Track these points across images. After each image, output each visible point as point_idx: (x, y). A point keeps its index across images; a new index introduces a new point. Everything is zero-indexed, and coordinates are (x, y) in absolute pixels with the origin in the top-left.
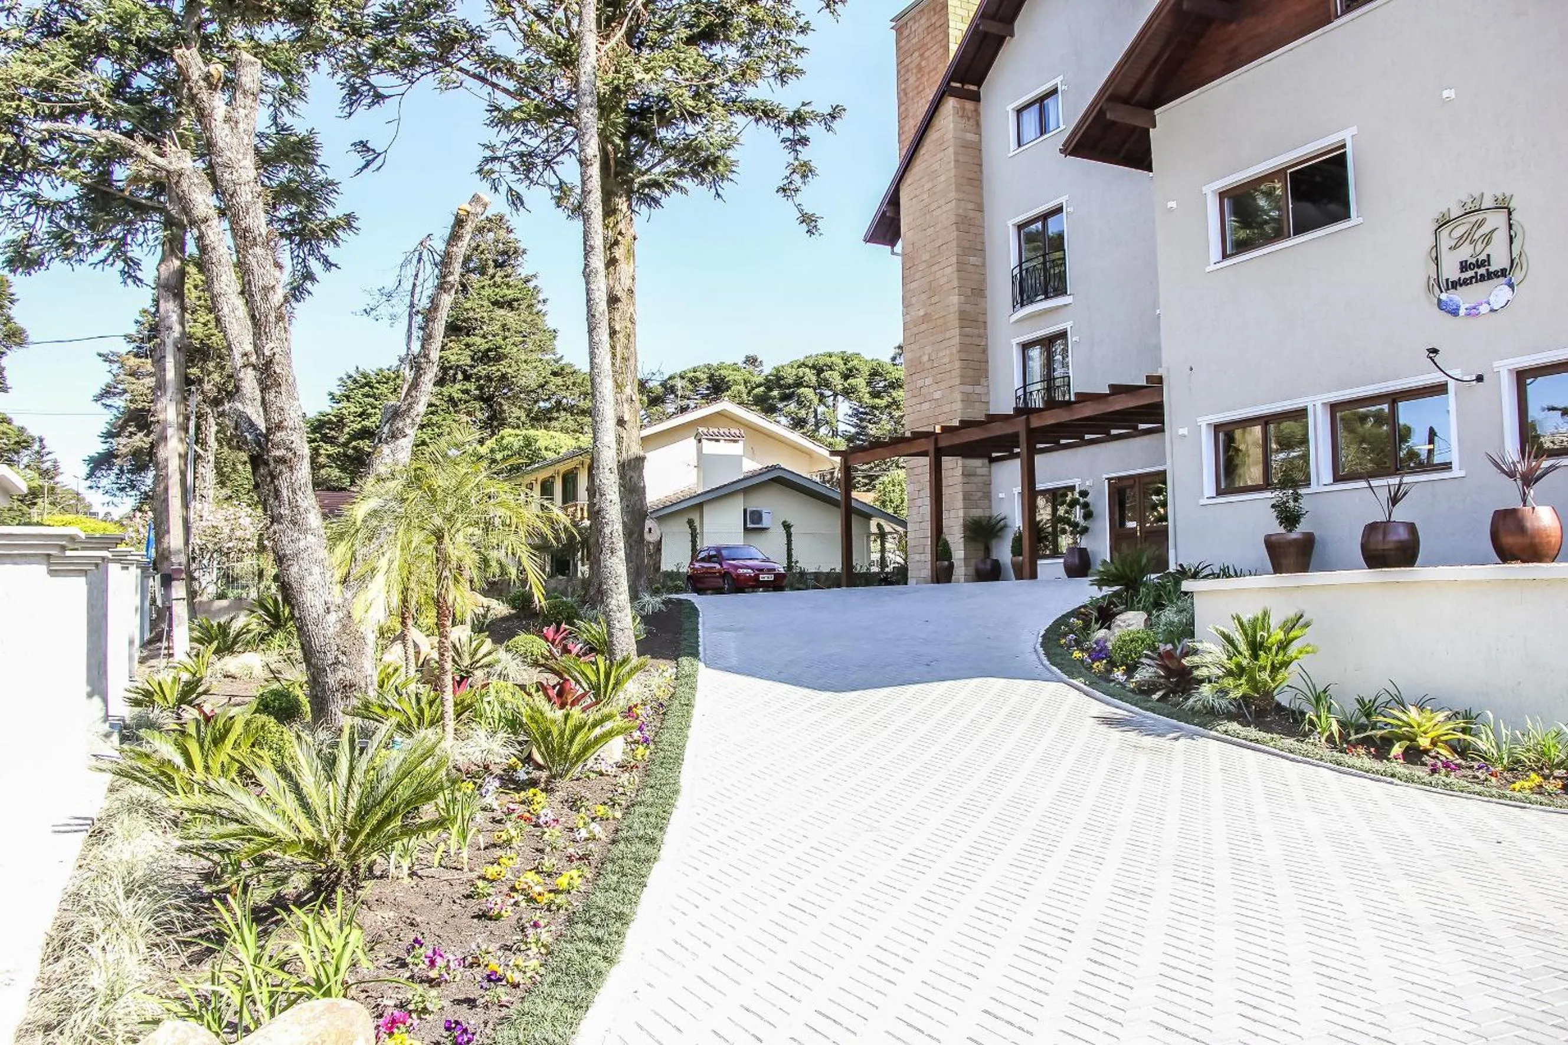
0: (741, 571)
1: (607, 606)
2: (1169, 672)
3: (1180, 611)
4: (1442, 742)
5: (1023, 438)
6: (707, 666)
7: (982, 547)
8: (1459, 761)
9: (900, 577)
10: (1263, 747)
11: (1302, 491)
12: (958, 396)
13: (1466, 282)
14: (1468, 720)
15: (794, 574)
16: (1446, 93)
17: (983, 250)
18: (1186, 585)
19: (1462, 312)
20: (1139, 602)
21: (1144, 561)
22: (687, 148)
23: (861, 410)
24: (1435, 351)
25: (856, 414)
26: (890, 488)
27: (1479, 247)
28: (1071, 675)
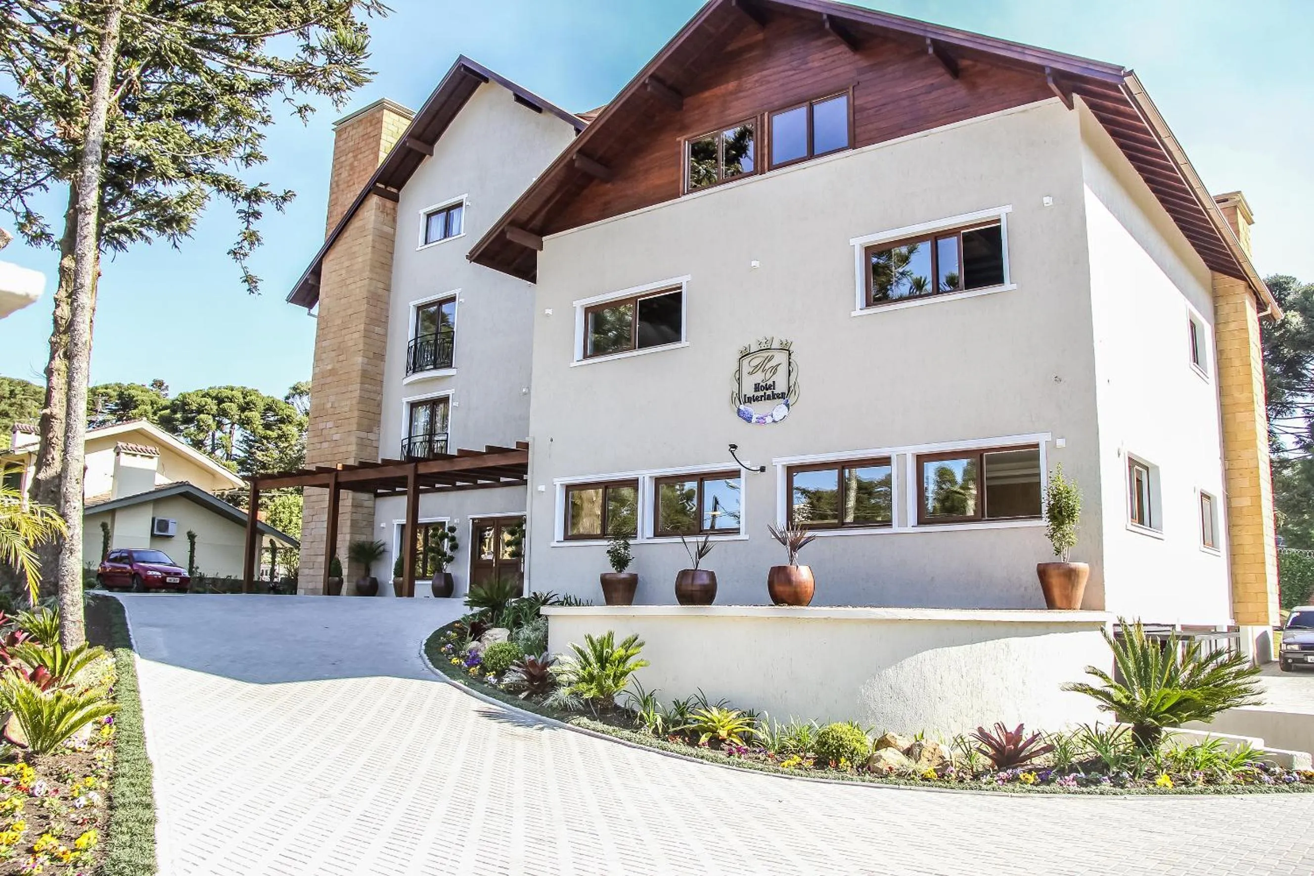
0: (150, 573)
1: (61, 600)
2: (532, 678)
3: (536, 629)
4: (736, 733)
5: (411, 480)
6: (142, 657)
7: (363, 566)
8: (746, 747)
9: (289, 586)
10: (608, 736)
11: (631, 542)
12: (353, 439)
13: (756, 399)
14: (751, 717)
15: (196, 578)
16: (754, 263)
17: (386, 323)
18: (544, 610)
19: (754, 420)
20: (503, 620)
21: (508, 588)
22: (157, 205)
23: (251, 438)
24: (735, 447)
26: (281, 509)
27: (768, 375)
28: (452, 677)
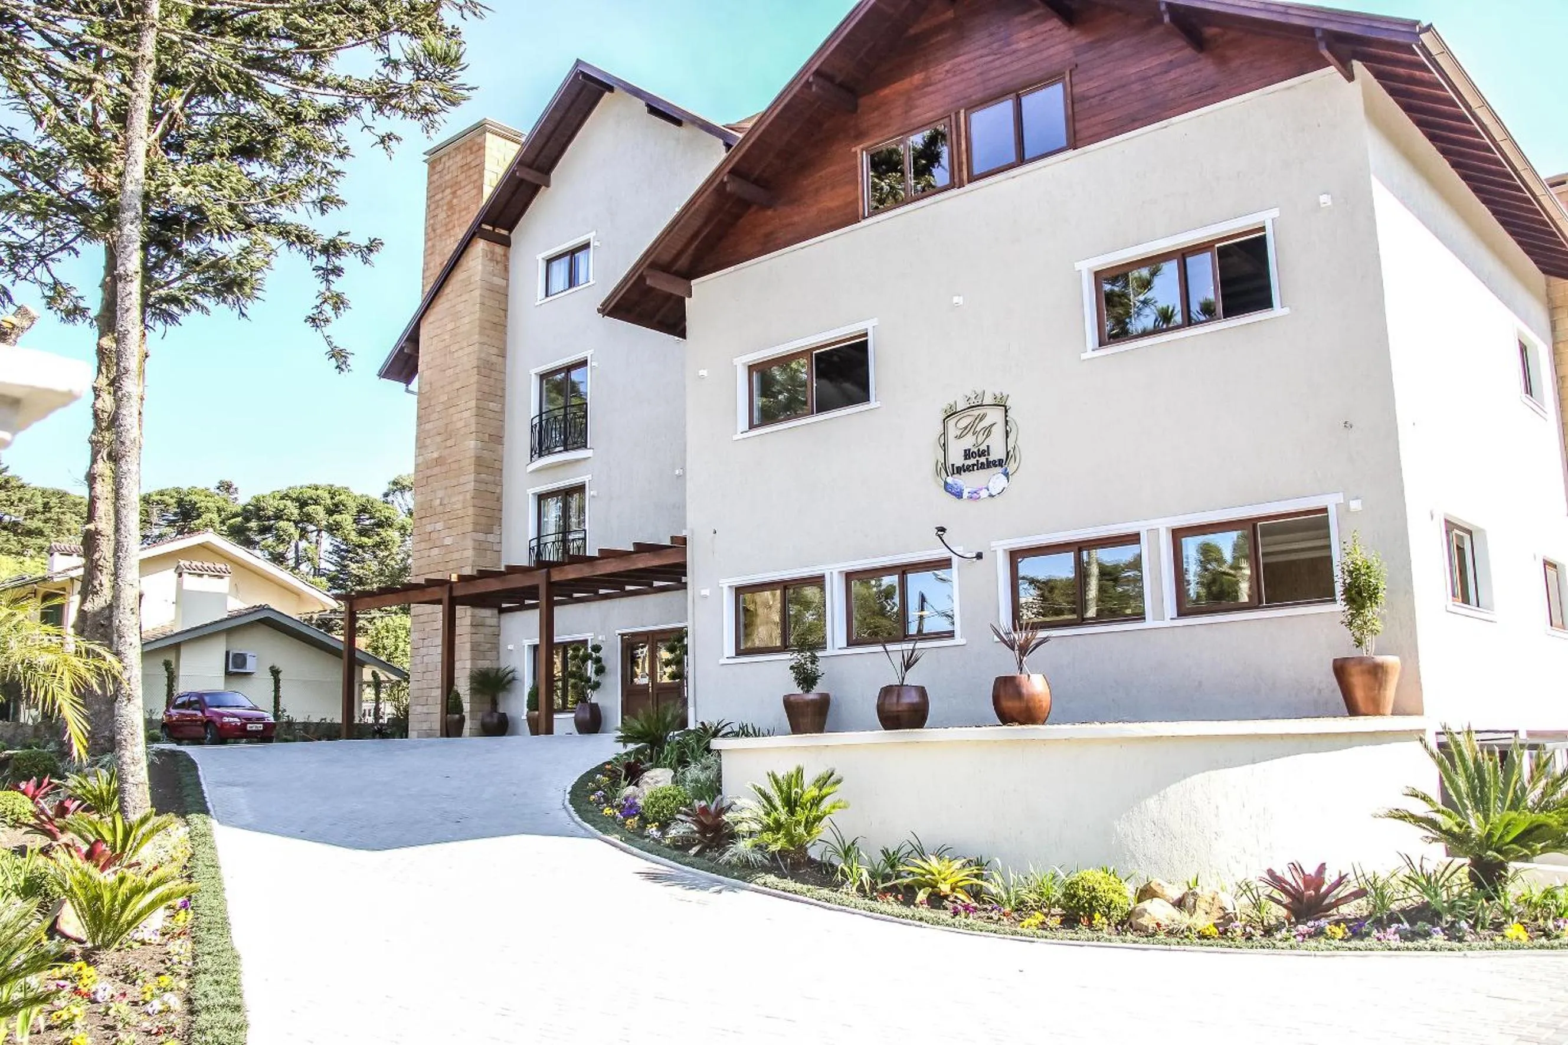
0: (226, 719)
1: (119, 758)
2: (704, 828)
3: (707, 768)
4: (961, 887)
5: (543, 591)
6: (221, 823)
7: (488, 698)
8: (975, 904)
9: (399, 728)
10: (801, 898)
11: (819, 654)
12: (469, 543)
13: (968, 469)
14: (979, 865)
15: (282, 723)
16: (956, 299)
17: (503, 397)
18: (716, 744)
19: (965, 495)
20: (665, 759)
21: (669, 718)
22: (213, 265)
23: (343, 547)
24: (943, 530)
25: (337, 551)
26: (384, 633)
27: (981, 438)
28: (605, 831)
